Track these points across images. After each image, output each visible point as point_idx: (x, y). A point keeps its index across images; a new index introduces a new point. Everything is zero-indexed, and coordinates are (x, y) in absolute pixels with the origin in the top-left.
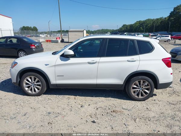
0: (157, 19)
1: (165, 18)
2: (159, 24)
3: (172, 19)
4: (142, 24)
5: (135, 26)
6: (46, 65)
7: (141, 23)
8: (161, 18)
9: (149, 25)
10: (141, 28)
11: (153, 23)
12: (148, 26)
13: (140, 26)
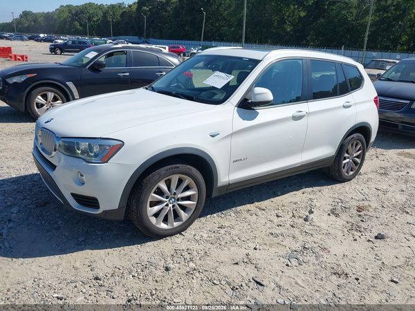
0: (113, 7)
1: (130, 6)
2: (119, 17)
3: (146, 11)
4: (77, 14)
5: (59, 18)
6: (213, 136)
7: (74, 12)
8: (120, 5)
9: (95, 19)
10: (77, 23)
11: (104, 14)
12: (94, 21)
13: (73, 20)
